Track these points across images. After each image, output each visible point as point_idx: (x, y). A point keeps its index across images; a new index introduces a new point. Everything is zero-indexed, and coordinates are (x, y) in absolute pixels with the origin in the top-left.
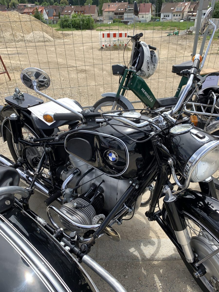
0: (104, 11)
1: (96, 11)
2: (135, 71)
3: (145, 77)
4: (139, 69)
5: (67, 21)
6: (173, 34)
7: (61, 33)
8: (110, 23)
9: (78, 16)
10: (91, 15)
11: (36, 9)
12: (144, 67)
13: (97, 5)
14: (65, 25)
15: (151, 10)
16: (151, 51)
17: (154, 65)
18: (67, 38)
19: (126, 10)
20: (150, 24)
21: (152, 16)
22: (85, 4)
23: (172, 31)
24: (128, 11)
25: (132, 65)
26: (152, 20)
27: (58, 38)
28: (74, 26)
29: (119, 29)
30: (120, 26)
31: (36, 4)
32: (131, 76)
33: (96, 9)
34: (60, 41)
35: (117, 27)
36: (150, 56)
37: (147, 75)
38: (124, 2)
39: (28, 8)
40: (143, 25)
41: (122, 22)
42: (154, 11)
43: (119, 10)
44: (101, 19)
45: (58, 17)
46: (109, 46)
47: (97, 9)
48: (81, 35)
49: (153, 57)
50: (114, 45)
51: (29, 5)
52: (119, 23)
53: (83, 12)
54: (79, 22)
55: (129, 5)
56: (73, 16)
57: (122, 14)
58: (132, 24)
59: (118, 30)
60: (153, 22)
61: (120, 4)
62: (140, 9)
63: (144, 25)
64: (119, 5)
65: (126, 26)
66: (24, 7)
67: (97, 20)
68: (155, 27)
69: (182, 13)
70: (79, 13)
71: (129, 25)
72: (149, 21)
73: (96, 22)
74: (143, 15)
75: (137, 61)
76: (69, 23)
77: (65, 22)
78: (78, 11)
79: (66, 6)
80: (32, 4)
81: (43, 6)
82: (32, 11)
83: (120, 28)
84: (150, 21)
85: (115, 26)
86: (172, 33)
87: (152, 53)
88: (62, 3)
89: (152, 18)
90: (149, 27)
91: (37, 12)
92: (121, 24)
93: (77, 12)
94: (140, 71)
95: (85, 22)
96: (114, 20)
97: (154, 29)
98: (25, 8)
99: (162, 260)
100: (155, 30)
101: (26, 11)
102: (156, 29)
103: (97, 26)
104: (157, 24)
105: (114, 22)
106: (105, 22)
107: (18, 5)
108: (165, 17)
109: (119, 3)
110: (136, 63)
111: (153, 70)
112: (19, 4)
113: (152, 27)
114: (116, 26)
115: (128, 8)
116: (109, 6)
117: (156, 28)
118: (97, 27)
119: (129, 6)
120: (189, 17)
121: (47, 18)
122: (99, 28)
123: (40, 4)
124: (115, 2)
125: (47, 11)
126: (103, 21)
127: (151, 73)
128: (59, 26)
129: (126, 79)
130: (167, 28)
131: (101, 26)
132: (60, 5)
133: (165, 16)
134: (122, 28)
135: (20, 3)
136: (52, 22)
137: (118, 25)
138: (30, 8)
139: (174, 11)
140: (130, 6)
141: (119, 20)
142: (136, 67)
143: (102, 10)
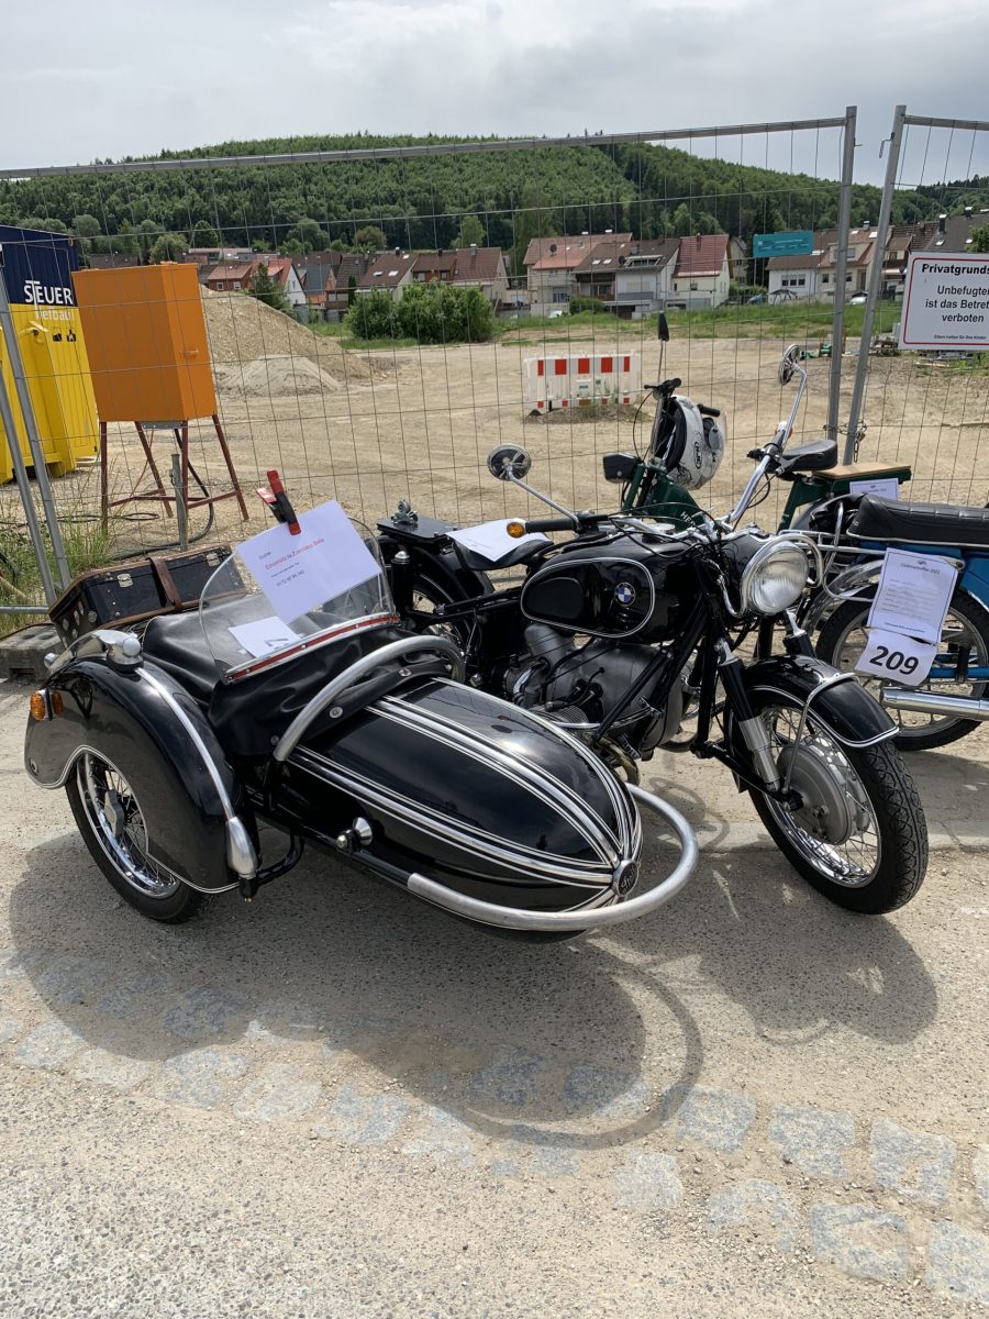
0: (534, 267)
1: (501, 268)
2: (663, 468)
3: (692, 485)
4: (674, 463)
5: (384, 312)
6: (821, 354)
7: (363, 359)
8: (560, 313)
9: (428, 291)
10: (482, 283)
11: (261, 266)
12: (687, 459)
13: (505, 247)
14: (376, 326)
15: (726, 258)
16: (704, 420)
17: (714, 454)
18: (388, 376)
19: (625, 261)
20: (725, 316)
21: (734, 283)
22: (454, 243)
23: (817, 342)
24: (633, 267)
25: (656, 455)
26: (735, 300)
27: (353, 376)
28: (409, 329)
29: (596, 337)
30: (601, 325)
31: (258, 248)
32: (654, 482)
33: (501, 259)
34: (364, 389)
35: (586, 331)
36: (702, 430)
37: (696, 478)
38: (613, 232)
39: (224, 263)
40: (694, 320)
41: (606, 310)
42: (739, 262)
43: (597, 262)
44: (521, 300)
45: (345, 297)
46: (560, 406)
47: (504, 260)
48: (441, 364)
49: (711, 433)
50: (581, 402)
51: (230, 253)
52: (595, 313)
53: (449, 274)
54: (434, 312)
55: (637, 242)
56: (407, 290)
57: (607, 278)
58: (648, 314)
59: (593, 340)
60: (740, 307)
61: (598, 240)
62: (682, 258)
63: (699, 318)
64: (594, 245)
65: (625, 324)
66: (209, 260)
67: (503, 301)
68: (748, 327)
69: (859, 271)
70: (434, 280)
71: (637, 321)
72: (722, 304)
73: (498, 310)
74: (696, 280)
75: (669, 446)
76: (391, 316)
77: (374, 315)
78: (428, 273)
79: (378, 252)
80: (241, 247)
81: (283, 255)
82: (241, 276)
83: (598, 333)
84: (726, 303)
85: (577, 326)
86: (816, 347)
87: (708, 425)
88: (362, 242)
89: (732, 292)
90: (720, 327)
91: (265, 278)
92: (603, 316)
93: (422, 277)
94: (675, 469)
95: (457, 313)
96: (574, 303)
97: (739, 336)
98: (211, 263)
99: (731, 852)
100: (746, 337)
101: (218, 274)
102: (750, 335)
103: (503, 326)
104: (756, 315)
105: (574, 309)
106: (536, 311)
107: (187, 252)
108: (784, 288)
109: (593, 237)
110: (666, 449)
111: (711, 466)
112: (191, 251)
113: (733, 327)
114: (584, 326)
115: (631, 254)
116: (553, 248)
117: (750, 331)
118: (504, 332)
119: (634, 250)
120: (888, 285)
121: (302, 299)
122: (515, 335)
123: (272, 248)
124: (579, 234)
125: (302, 273)
126: (528, 307)
127: (706, 475)
128: (350, 332)
129: (640, 490)
130: (796, 329)
131: (522, 326)
132: (353, 249)
133: (784, 283)
134: (608, 333)
135: (192, 247)
136: (320, 314)
137: (593, 322)
138: (237, 264)
139: (825, 263)
140: (638, 246)
141: (597, 300)
142: (667, 460)
143: (526, 266)
